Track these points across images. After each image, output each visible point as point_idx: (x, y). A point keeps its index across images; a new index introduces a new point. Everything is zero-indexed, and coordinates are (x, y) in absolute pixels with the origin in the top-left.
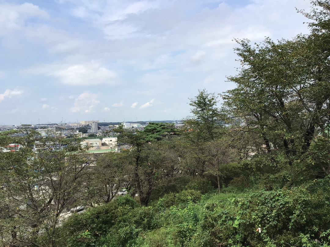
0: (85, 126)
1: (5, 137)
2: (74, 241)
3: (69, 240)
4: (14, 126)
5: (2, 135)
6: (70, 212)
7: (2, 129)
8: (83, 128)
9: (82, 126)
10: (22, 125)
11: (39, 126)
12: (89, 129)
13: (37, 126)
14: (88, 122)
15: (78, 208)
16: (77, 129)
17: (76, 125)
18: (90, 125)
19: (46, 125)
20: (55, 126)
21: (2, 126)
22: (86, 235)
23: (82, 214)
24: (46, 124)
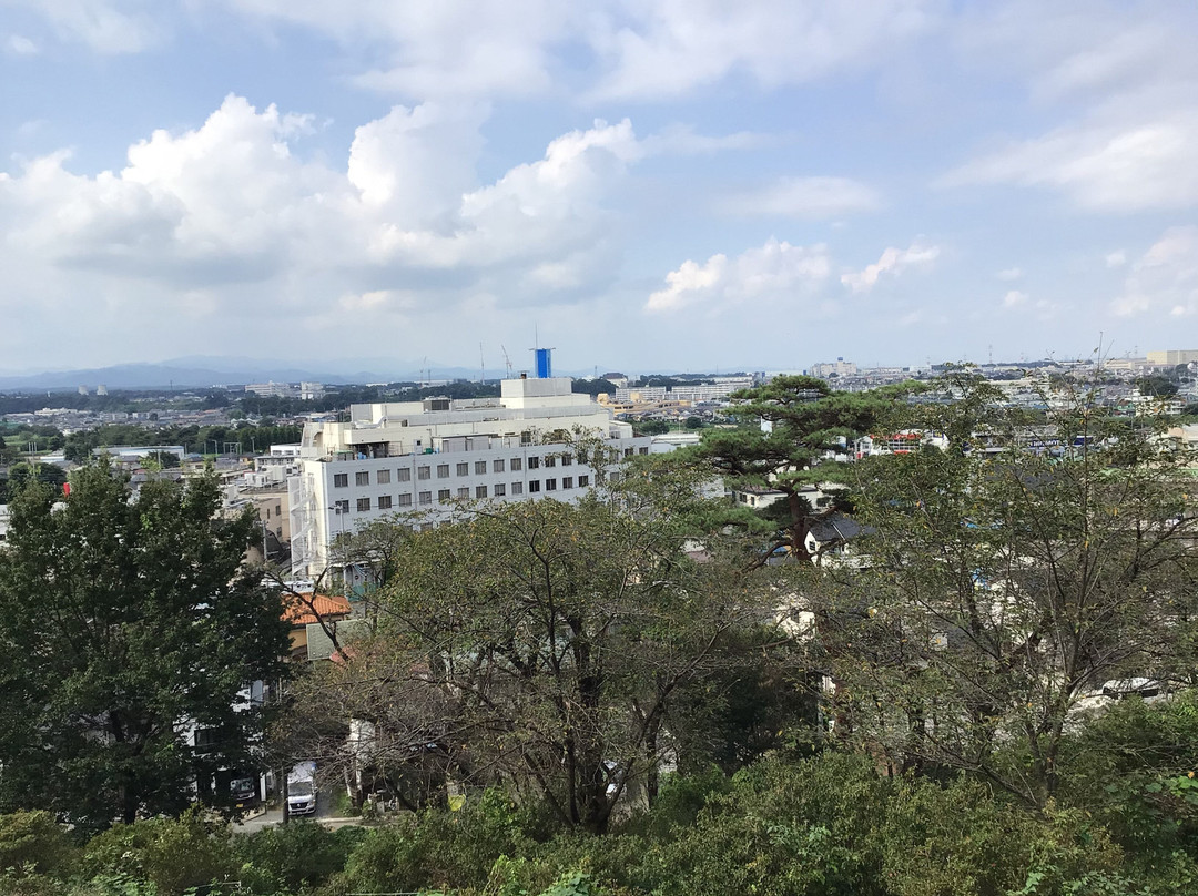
0: (1166, 372)
1: (888, 404)
2: (1133, 799)
3: (1112, 788)
4: (908, 369)
5: (880, 398)
6: (1101, 692)
7: (870, 381)
8: (1160, 378)
9: (1156, 370)
10: (933, 367)
11: (990, 369)
12: (1186, 381)
13: (984, 370)
14: (1184, 353)
15: (1138, 682)
16: (1134, 382)
17: (1130, 366)
18: (1190, 366)
19: (1015, 368)
20: (1048, 372)
21: (869, 372)
22: (1182, 790)
23: (1162, 708)
24: (1016, 364)
